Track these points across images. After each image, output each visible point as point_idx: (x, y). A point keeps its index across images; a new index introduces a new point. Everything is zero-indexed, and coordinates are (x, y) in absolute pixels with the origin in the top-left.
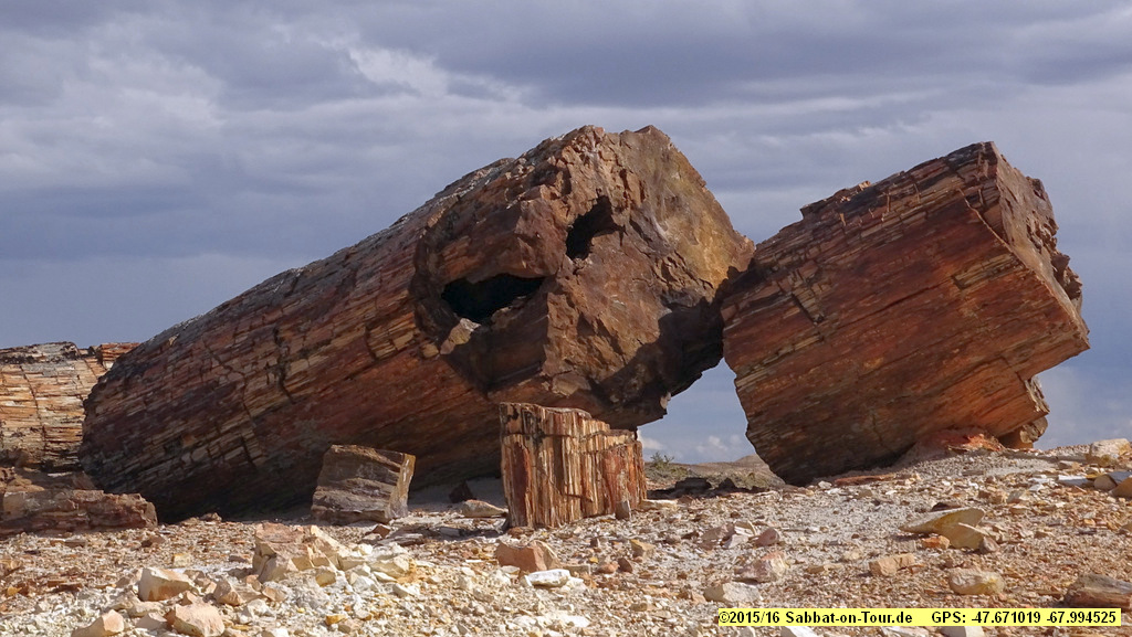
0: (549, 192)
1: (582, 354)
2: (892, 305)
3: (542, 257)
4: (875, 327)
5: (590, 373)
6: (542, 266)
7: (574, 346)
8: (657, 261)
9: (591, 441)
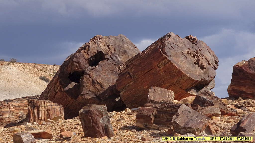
0: (84, 51)
1: (93, 89)
2: (146, 73)
3: (81, 66)
4: (144, 79)
5: (95, 93)
6: (81, 68)
7: (91, 87)
8: (117, 66)
9: (47, 107)
